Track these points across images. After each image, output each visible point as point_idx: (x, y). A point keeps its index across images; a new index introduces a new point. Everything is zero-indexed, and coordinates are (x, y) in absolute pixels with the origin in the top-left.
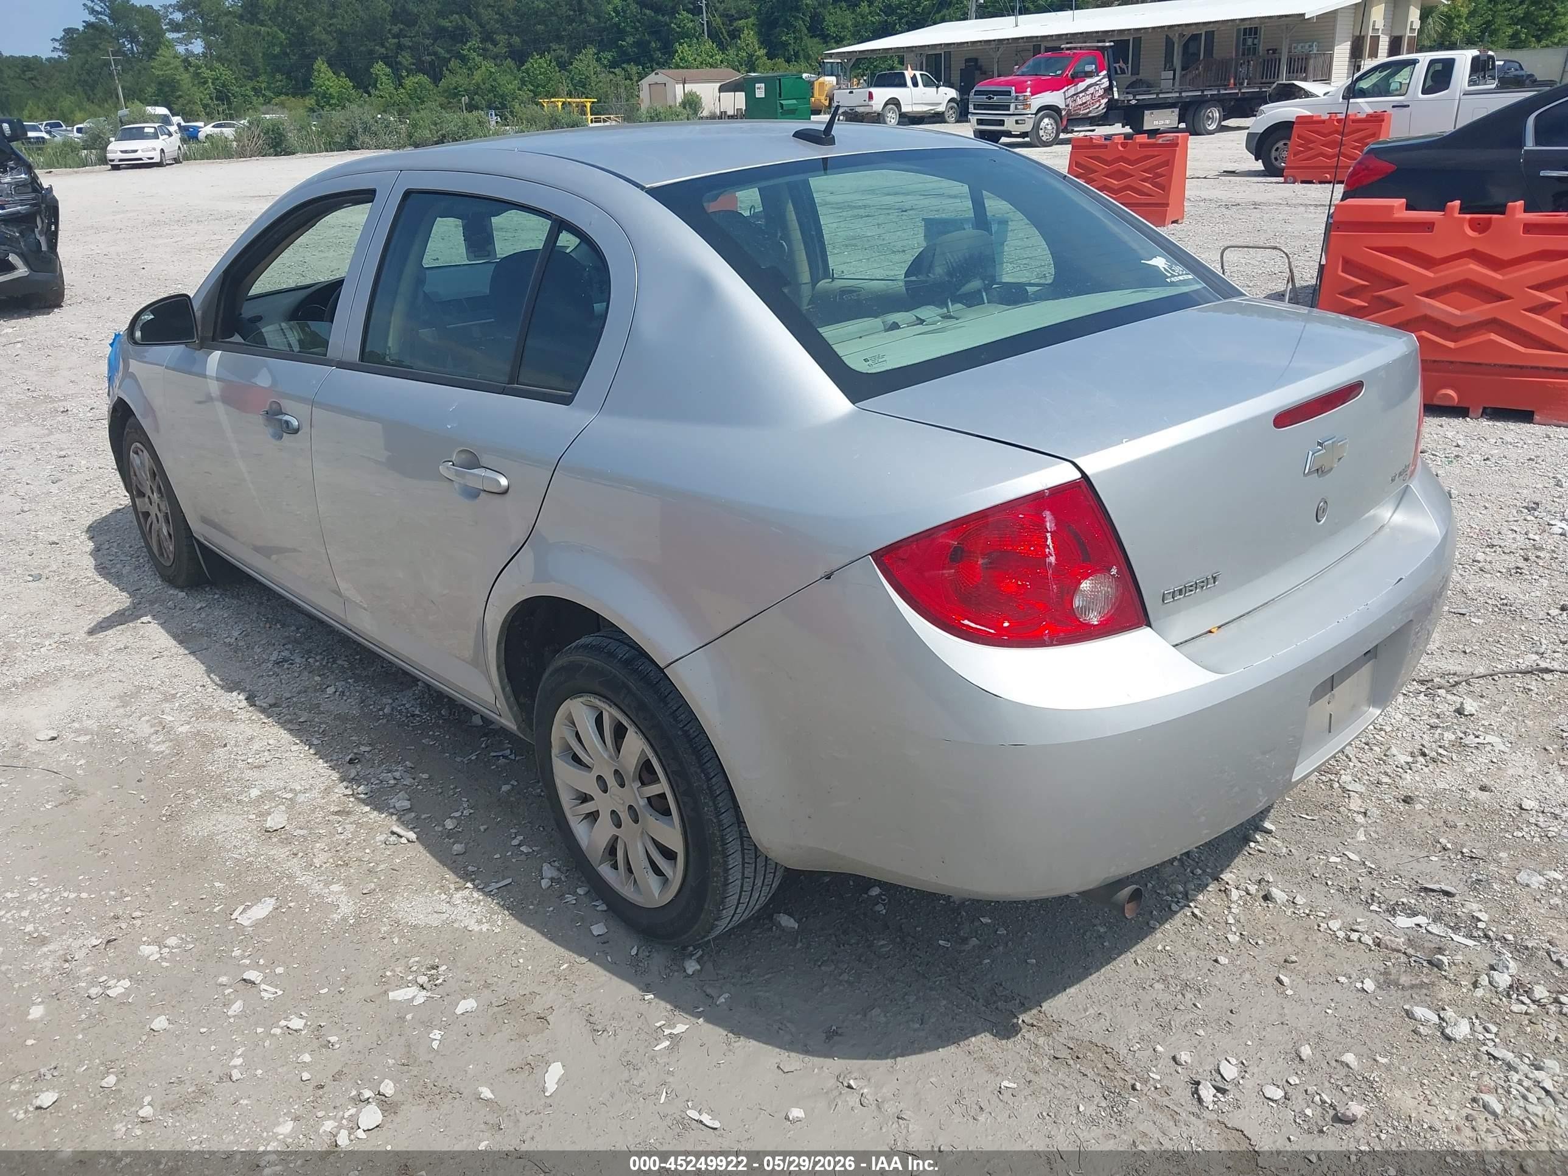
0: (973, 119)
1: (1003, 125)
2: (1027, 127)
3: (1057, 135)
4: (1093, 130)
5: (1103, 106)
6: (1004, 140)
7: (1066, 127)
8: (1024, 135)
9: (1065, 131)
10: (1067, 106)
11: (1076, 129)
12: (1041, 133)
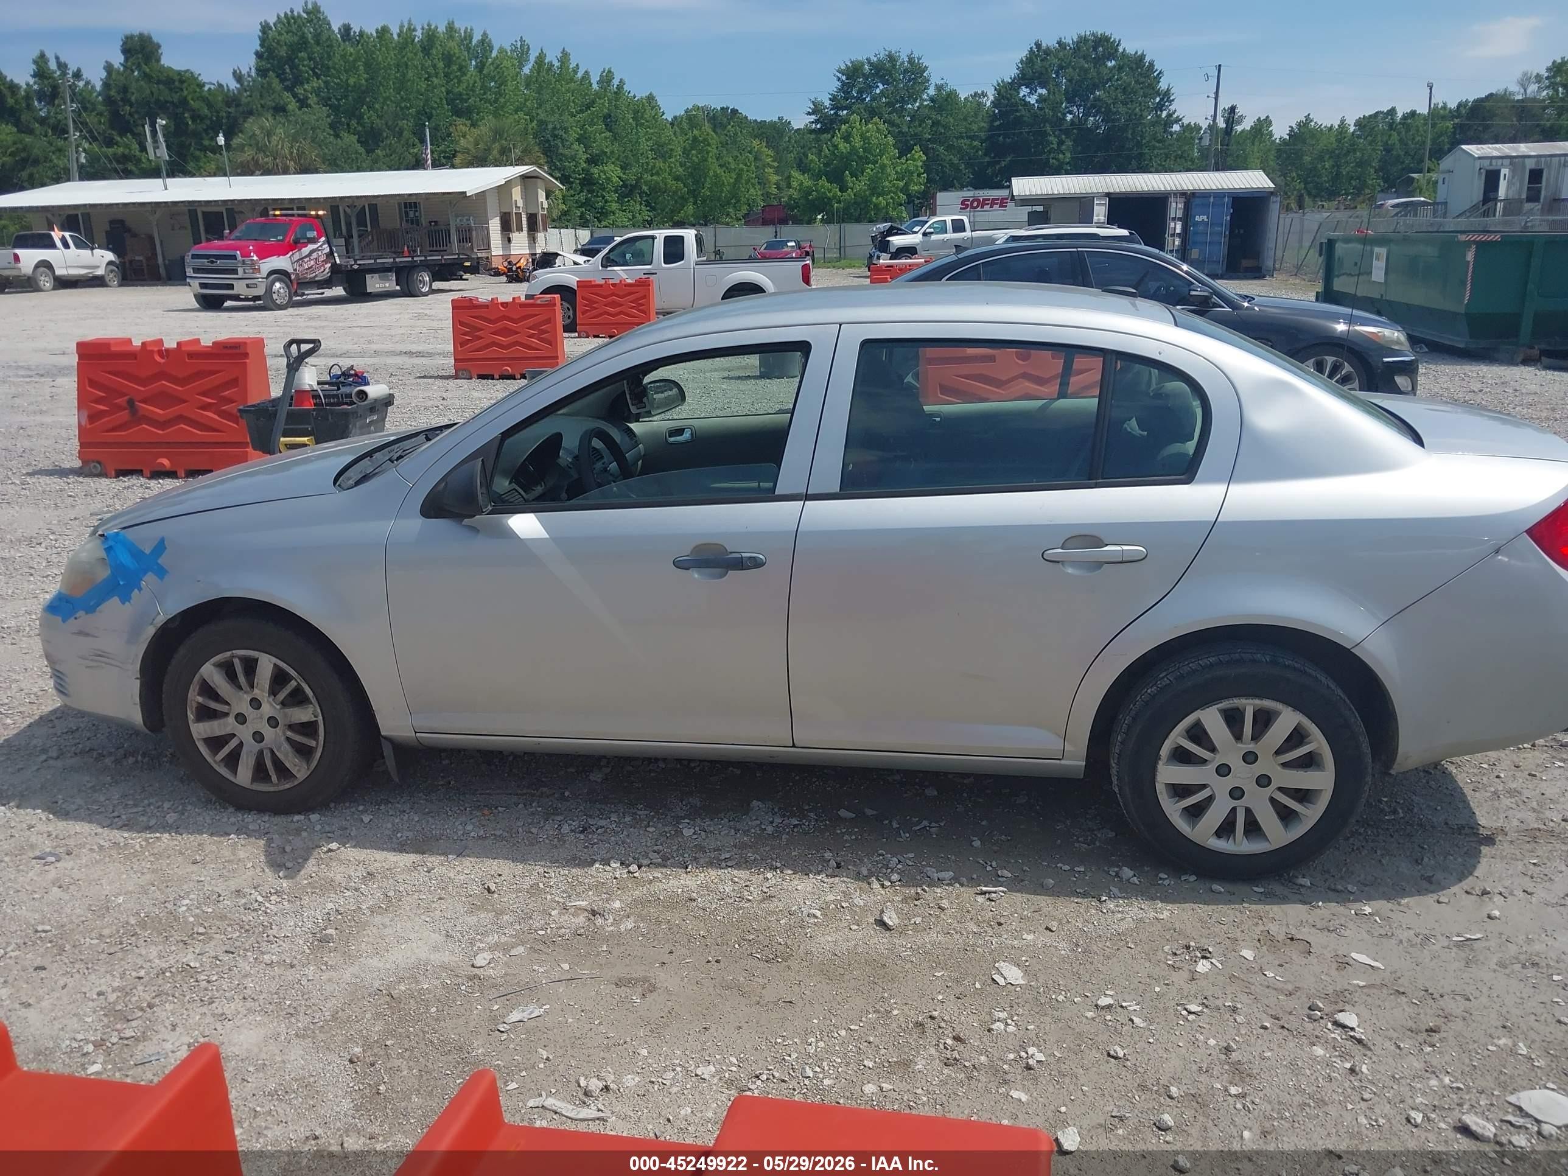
0: (195, 283)
1: (233, 288)
2: (260, 291)
3: (290, 298)
4: (323, 293)
5: (327, 270)
6: (228, 303)
7: (296, 292)
8: (256, 298)
9: (296, 294)
10: (295, 270)
11: (306, 292)
12: (275, 296)
